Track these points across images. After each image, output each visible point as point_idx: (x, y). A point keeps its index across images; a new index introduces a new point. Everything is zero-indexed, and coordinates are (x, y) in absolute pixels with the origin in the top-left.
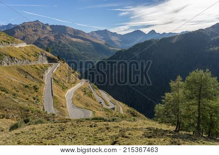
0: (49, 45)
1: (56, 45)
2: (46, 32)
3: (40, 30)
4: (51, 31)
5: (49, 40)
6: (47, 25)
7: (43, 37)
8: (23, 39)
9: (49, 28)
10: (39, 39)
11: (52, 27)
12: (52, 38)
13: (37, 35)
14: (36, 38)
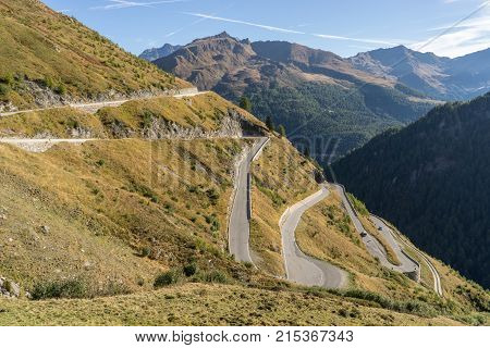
0: (247, 92)
1: (263, 93)
2: (242, 60)
3: (229, 54)
4: (253, 57)
5: (247, 81)
6: (246, 41)
7: (235, 72)
8: (192, 79)
9: (249, 51)
10: (225, 78)
11: (255, 46)
12: (255, 75)
13: (221, 67)
14: (219, 75)
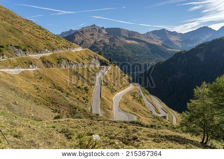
0: (104, 48)
1: (110, 48)
2: (102, 35)
3: (96, 33)
4: (106, 34)
5: (104, 44)
6: (103, 28)
7: (99, 40)
8: (81, 44)
9: (104, 32)
10: (95, 43)
11: (107, 30)
12: (107, 41)
13: (93, 38)
14: (93, 42)
